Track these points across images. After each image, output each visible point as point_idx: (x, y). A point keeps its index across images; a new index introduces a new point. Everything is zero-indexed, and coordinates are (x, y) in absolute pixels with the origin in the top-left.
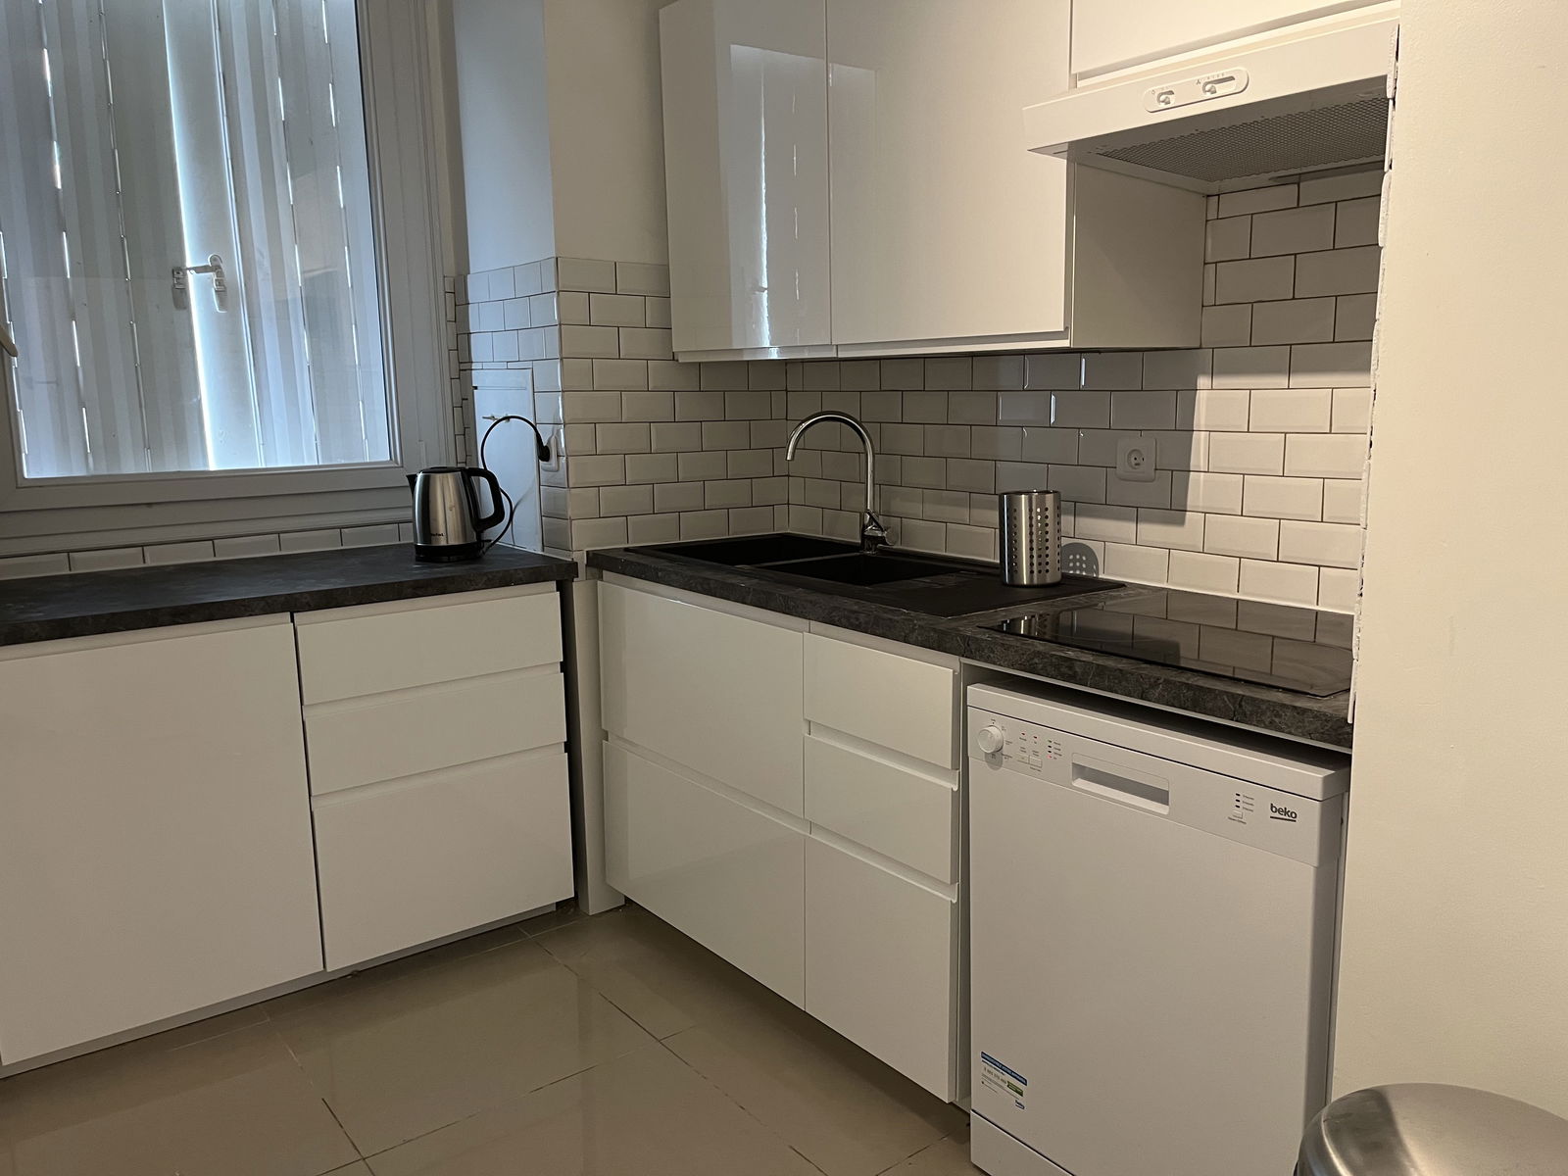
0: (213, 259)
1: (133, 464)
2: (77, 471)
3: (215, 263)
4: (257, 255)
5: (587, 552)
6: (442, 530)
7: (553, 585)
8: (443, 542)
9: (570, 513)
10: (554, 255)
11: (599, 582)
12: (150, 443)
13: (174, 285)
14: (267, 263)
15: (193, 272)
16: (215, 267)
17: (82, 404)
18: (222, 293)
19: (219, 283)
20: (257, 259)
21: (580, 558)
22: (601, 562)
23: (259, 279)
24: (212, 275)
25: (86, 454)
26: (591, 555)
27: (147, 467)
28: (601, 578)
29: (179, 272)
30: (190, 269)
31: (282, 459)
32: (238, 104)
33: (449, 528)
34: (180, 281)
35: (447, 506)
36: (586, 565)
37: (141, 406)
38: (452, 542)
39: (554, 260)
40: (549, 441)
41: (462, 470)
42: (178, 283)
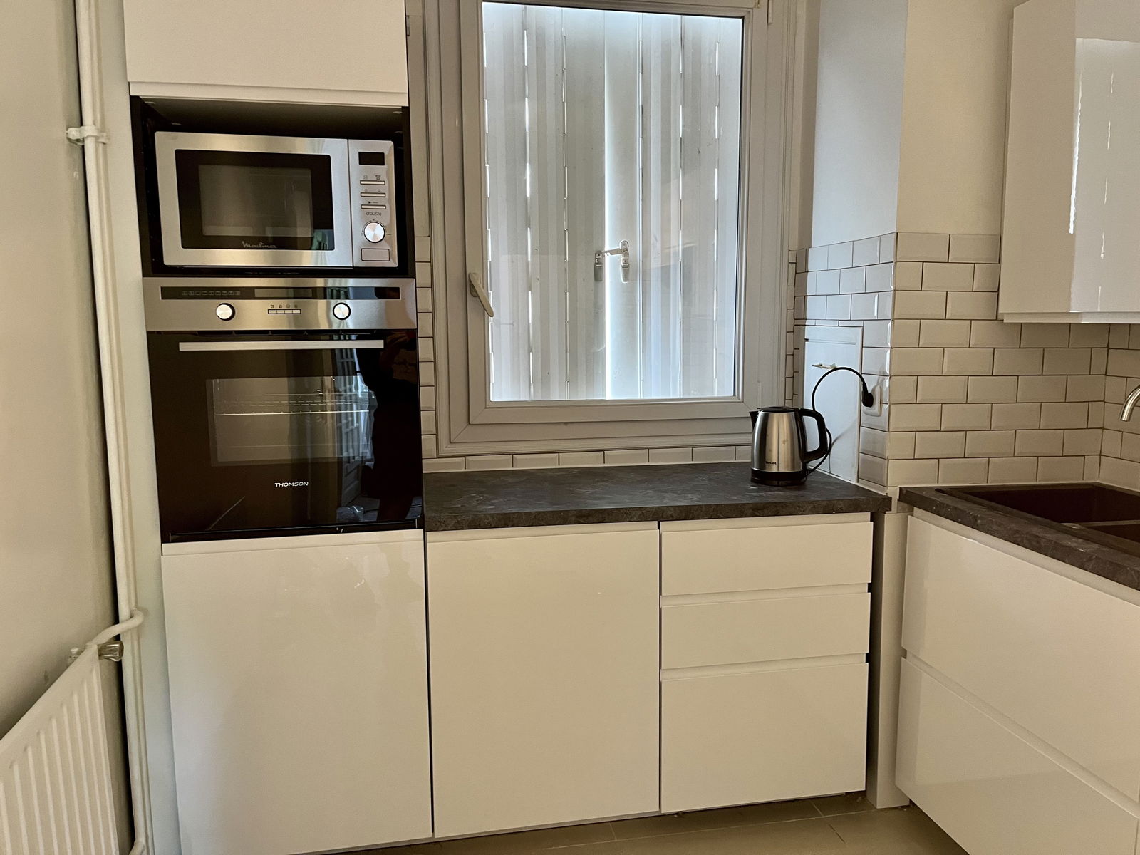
0: (623, 244)
1: (559, 393)
2: (524, 398)
3: (624, 247)
4: (653, 240)
5: (900, 488)
6: (774, 459)
7: (868, 515)
8: (774, 469)
9: (887, 454)
10: (895, 231)
11: (909, 517)
12: (570, 378)
13: (596, 263)
14: (659, 245)
15: (609, 254)
16: (624, 251)
17: (530, 350)
18: (626, 270)
19: (626, 261)
20: (652, 242)
21: (894, 493)
22: (912, 499)
23: (652, 257)
24: (621, 256)
25: (530, 384)
26: (904, 492)
27: (567, 396)
28: (911, 513)
29: (599, 254)
30: (606, 252)
31: (655, 393)
32: (650, 128)
33: (781, 458)
34: (600, 261)
35: (782, 439)
36: (898, 500)
37: (566, 352)
38: (782, 470)
39: (894, 235)
40: (873, 390)
41: (796, 410)
42: (599, 263)
